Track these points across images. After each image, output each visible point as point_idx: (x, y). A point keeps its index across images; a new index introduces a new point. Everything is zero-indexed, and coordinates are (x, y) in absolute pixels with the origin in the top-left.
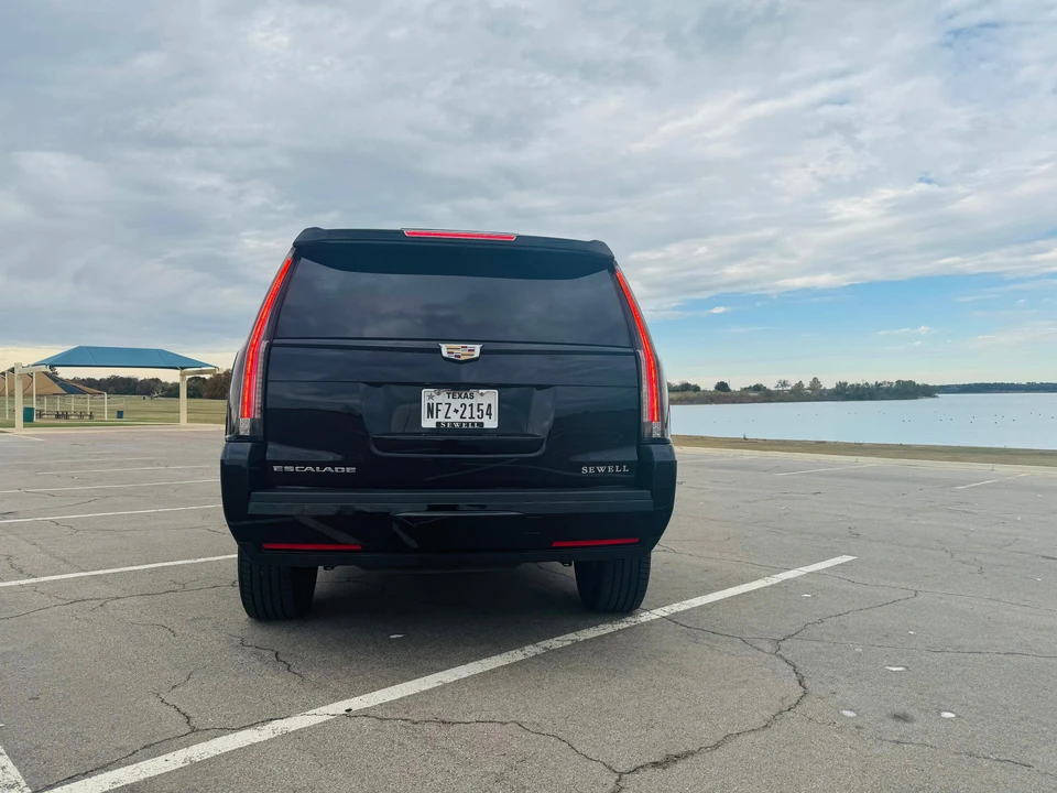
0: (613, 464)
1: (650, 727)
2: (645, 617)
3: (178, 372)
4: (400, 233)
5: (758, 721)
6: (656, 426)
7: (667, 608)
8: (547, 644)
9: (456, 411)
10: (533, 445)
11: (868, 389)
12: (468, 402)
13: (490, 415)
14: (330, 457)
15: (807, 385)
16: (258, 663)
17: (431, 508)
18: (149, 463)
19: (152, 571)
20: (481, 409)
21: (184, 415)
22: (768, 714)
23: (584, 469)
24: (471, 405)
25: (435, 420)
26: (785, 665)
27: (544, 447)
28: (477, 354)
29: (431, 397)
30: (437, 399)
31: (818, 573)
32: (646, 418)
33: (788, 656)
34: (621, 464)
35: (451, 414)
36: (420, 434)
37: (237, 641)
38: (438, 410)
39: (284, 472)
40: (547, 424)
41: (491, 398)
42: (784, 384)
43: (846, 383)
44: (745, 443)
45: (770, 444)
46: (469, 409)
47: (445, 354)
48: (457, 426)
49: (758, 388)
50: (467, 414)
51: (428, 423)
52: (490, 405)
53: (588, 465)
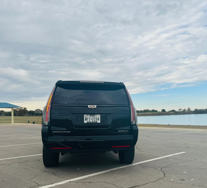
0: (125, 130)
1: (131, 182)
2: (134, 164)
3: (11, 109)
4: (79, 82)
5: (154, 181)
6: (134, 122)
7: (139, 163)
8: (112, 169)
9: (91, 119)
10: (108, 126)
11: (204, 110)
12: (94, 117)
13: (99, 120)
14: (65, 129)
15: (187, 110)
16: (49, 174)
17: (87, 140)
18: (7, 134)
19: (18, 158)
20: (97, 119)
21: (13, 121)
22: (155, 180)
23: (119, 131)
24: (95, 118)
25: (87, 121)
26: (162, 172)
27: (110, 126)
28: (96, 107)
29: (86, 116)
30: (87, 117)
31: (176, 155)
32: (132, 120)
33: (163, 171)
34: (127, 130)
35: (90, 120)
36: (84, 124)
37: (43, 171)
38: (87, 119)
39: (55, 133)
40: (111, 122)
41: (99, 116)
42: (180, 110)
43: (197, 109)
44: (169, 126)
45: (175, 126)
46: (94, 119)
47: (89, 107)
48: (92, 122)
49: (173, 111)
50: (94, 120)
51: (85, 122)
52: (98, 118)
53: (120, 130)
